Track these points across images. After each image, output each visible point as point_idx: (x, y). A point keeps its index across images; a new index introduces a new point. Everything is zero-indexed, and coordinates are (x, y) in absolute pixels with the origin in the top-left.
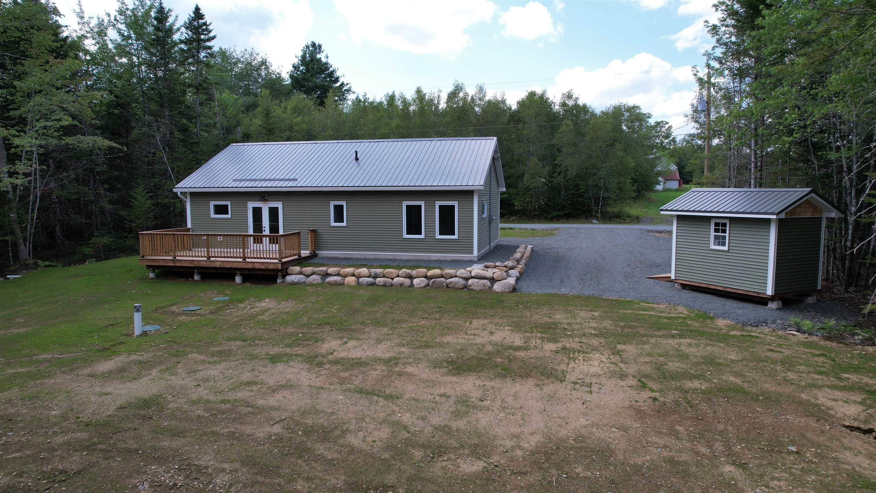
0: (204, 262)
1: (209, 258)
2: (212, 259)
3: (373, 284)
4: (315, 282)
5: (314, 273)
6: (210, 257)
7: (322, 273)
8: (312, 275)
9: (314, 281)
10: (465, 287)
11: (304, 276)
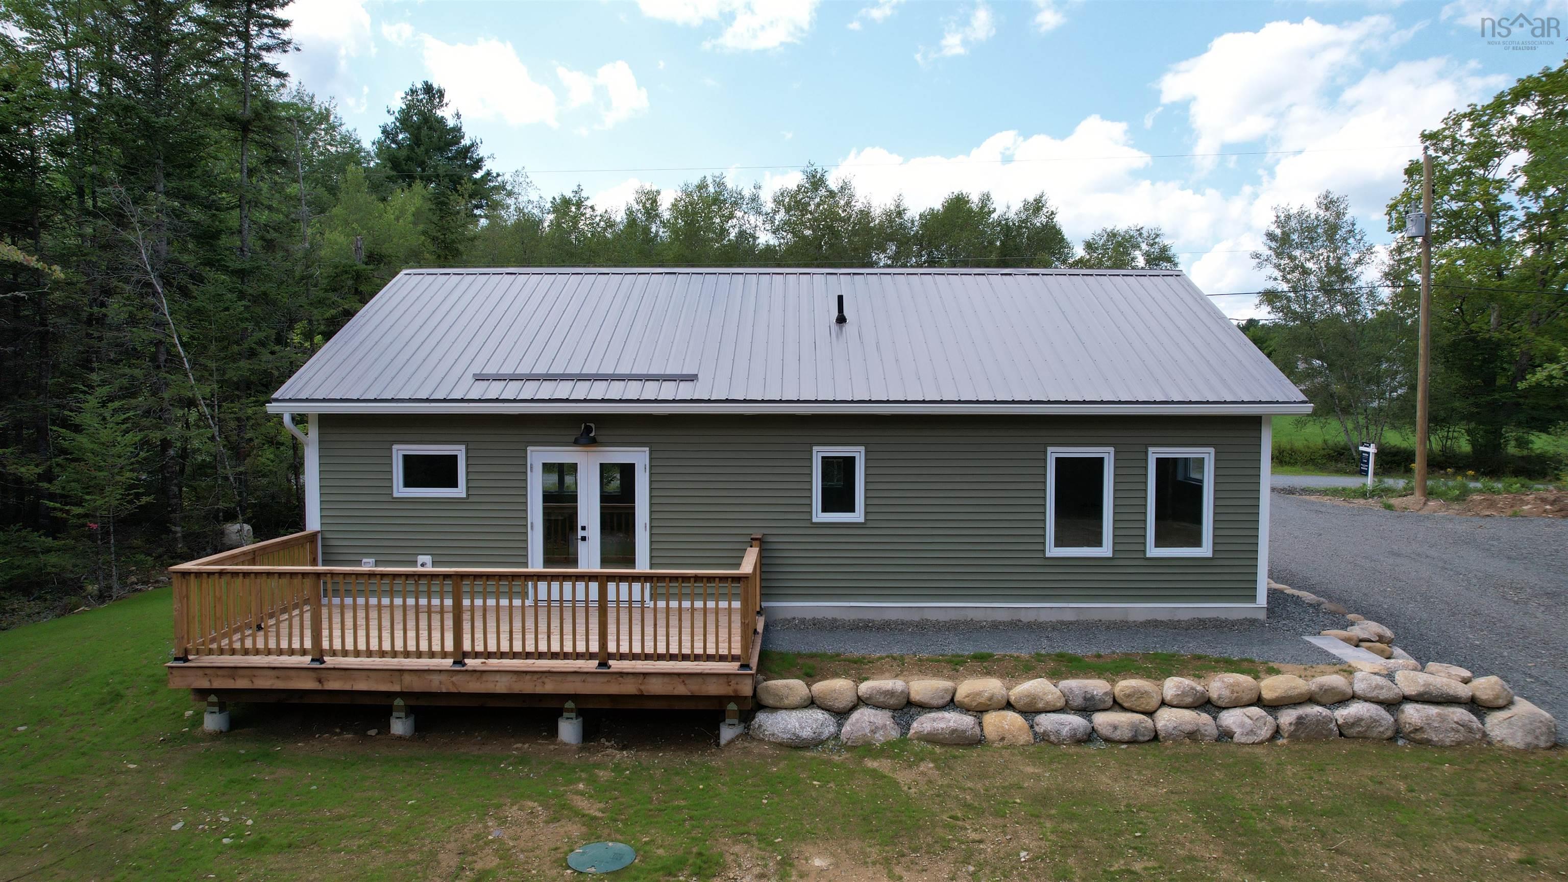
0: (443, 677)
1: (460, 656)
2: (471, 663)
3: (1090, 736)
4: (880, 737)
5: (861, 702)
6: (466, 655)
7: (892, 701)
8: (854, 708)
9: (873, 732)
10: (1398, 732)
11: (827, 715)
